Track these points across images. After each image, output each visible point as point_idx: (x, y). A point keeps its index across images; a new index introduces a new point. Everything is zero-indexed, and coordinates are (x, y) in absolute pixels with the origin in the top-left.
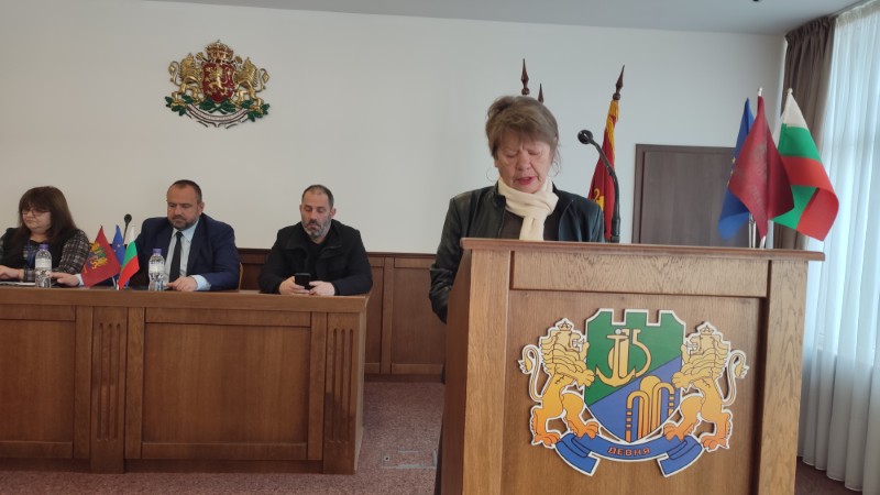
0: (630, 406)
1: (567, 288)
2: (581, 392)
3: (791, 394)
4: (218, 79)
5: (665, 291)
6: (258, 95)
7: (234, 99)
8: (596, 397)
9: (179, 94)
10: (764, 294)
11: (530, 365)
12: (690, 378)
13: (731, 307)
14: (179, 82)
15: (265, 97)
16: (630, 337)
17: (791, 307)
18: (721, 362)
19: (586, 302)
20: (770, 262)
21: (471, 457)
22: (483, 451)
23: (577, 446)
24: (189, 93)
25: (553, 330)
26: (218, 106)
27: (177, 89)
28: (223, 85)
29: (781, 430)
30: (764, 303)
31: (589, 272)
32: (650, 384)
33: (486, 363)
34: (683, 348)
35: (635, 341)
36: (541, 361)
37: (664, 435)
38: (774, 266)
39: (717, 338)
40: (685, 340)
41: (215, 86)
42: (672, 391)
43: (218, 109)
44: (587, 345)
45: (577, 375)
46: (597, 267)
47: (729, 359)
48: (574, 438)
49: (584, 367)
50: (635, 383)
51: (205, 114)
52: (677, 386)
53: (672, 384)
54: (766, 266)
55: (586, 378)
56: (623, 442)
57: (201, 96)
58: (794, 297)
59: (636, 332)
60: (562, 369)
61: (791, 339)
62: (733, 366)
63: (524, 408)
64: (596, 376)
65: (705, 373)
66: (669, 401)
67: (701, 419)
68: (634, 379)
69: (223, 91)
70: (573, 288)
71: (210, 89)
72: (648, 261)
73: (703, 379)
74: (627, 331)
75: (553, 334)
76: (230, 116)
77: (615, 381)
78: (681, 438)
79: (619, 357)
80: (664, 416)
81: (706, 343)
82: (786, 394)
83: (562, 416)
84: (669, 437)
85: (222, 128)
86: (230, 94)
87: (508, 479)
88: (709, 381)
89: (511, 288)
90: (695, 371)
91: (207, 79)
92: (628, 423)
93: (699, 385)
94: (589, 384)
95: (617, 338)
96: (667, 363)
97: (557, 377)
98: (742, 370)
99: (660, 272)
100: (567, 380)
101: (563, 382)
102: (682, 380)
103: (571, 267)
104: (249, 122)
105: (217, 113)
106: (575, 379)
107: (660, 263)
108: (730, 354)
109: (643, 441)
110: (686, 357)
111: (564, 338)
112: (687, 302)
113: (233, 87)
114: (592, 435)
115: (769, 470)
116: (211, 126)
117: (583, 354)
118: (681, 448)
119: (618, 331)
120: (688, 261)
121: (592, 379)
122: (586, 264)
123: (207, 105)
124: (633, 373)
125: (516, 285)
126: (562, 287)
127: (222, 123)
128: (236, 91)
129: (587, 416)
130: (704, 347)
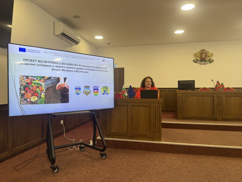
6: (211, 58)
7: (206, 59)
9: (195, 59)
14: (196, 57)
15: (212, 58)
24: (197, 59)
41: (203, 57)
57: (200, 59)
76: (206, 63)
85: (204, 65)
91: (201, 56)
104: (210, 64)
105: (203, 62)
123: (201, 61)
127: (204, 64)
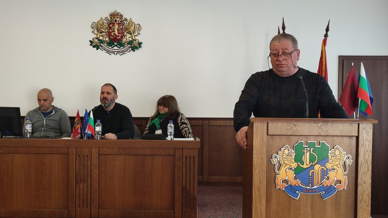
0: (310, 175)
1: (287, 134)
2: (293, 170)
3: (368, 170)
4: (116, 30)
5: (322, 135)
6: (136, 37)
7: (124, 40)
8: (298, 172)
9: (96, 39)
10: (357, 135)
11: (275, 161)
12: (332, 165)
13: (346, 140)
14: (96, 33)
16: (310, 151)
17: (367, 139)
18: (343, 159)
19: (295, 139)
20: (359, 124)
21: (255, 193)
22: (259, 190)
23: (292, 189)
24: (101, 38)
25: (283, 149)
26: (116, 44)
27: (95, 36)
28: (119, 33)
29: (365, 183)
30: (358, 138)
31: (294, 129)
32: (317, 167)
33: (259, 160)
34: (329, 154)
35: (312, 152)
36: (279, 159)
37: (323, 185)
38: (360, 125)
39: (341, 151)
40: (330, 152)
41: (115, 34)
42: (325, 169)
43: (116, 46)
44: (295, 154)
45: (292, 164)
46: (297, 127)
47: (345, 158)
48: (291, 186)
49: (294, 161)
50: (312, 167)
51: (110, 48)
52: (327, 168)
53: (325, 167)
54: (357, 125)
55: (294, 165)
56: (308, 188)
57: (107, 39)
58: (368, 136)
59: (312, 149)
60: (286, 162)
61: (367, 151)
62: (347, 160)
63: (273, 176)
64: (298, 165)
65: (337, 163)
66: (325, 173)
67: (336, 179)
68: (312, 165)
69: (119, 36)
70: (289, 134)
71: (112, 36)
72: (315, 124)
73: (336, 165)
74: (309, 149)
75: (283, 150)
76: (122, 49)
77: (305, 166)
78: (329, 185)
79: (307, 157)
80: (322, 178)
81: (337, 152)
82: (366, 169)
83: (287, 179)
84: (325, 186)
85: (118, 55)
86: (122, 37)
87: (268, 201)
88: (339, 166)
89: (267, 134)
90: (334, 162)
91: (110, 31)
92: (310, 181)
93: (335, 167)
94: (296, 167)
95: (305, 151)
96: (323, 160)
97: (284, 165)
98: (350, 162)
99: (320, 128)
100: (288, 166)
101: (287, 167)
102: (329, 166)
103: (288, 127)
104: (132, 52)
105: (116, 48)
106: (291, 166)
107: (319, 125)
108: (346, 156)
109: (316, 187)
110: (330, 157)
111: (286, 152)
112: (330, 139)
113: (123, 33)
114: (297, 185)
115: (361, 197)
116: (113, 54)
117: (293, 157)
118: (329, 189)
119: (306, 149)
120: (329, 124)
121: (297, 166)
122: (293, 126)
123: (110, 44)
124: (311, 163)
125: (269, 134)
126: (285, 134)
128: (125, 36)
129: (295, 178)
130: (336, 154)
